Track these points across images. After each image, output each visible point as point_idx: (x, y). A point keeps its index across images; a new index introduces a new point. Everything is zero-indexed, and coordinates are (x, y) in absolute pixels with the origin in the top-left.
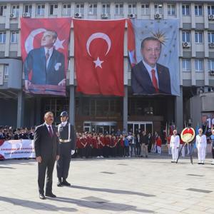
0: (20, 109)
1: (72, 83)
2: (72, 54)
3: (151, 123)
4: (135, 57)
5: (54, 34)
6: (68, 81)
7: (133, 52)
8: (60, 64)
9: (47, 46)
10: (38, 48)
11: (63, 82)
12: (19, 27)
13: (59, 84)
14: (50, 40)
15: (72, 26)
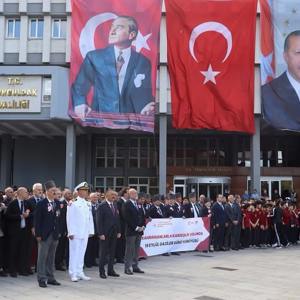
0: (70, 154)
1: (163, 109)
2: (164, 59)
3: (290, 179)
4: (273, 65)
5: (131, 23)
6: (157, 106)
7: (270, 56)
8: (142, 76)
9: (119, 44)
10: (103, 48)
11: (148, 108)
12: (69, 9)
13: (142, 112)
14: (125, 34)
15: (164, 10)
